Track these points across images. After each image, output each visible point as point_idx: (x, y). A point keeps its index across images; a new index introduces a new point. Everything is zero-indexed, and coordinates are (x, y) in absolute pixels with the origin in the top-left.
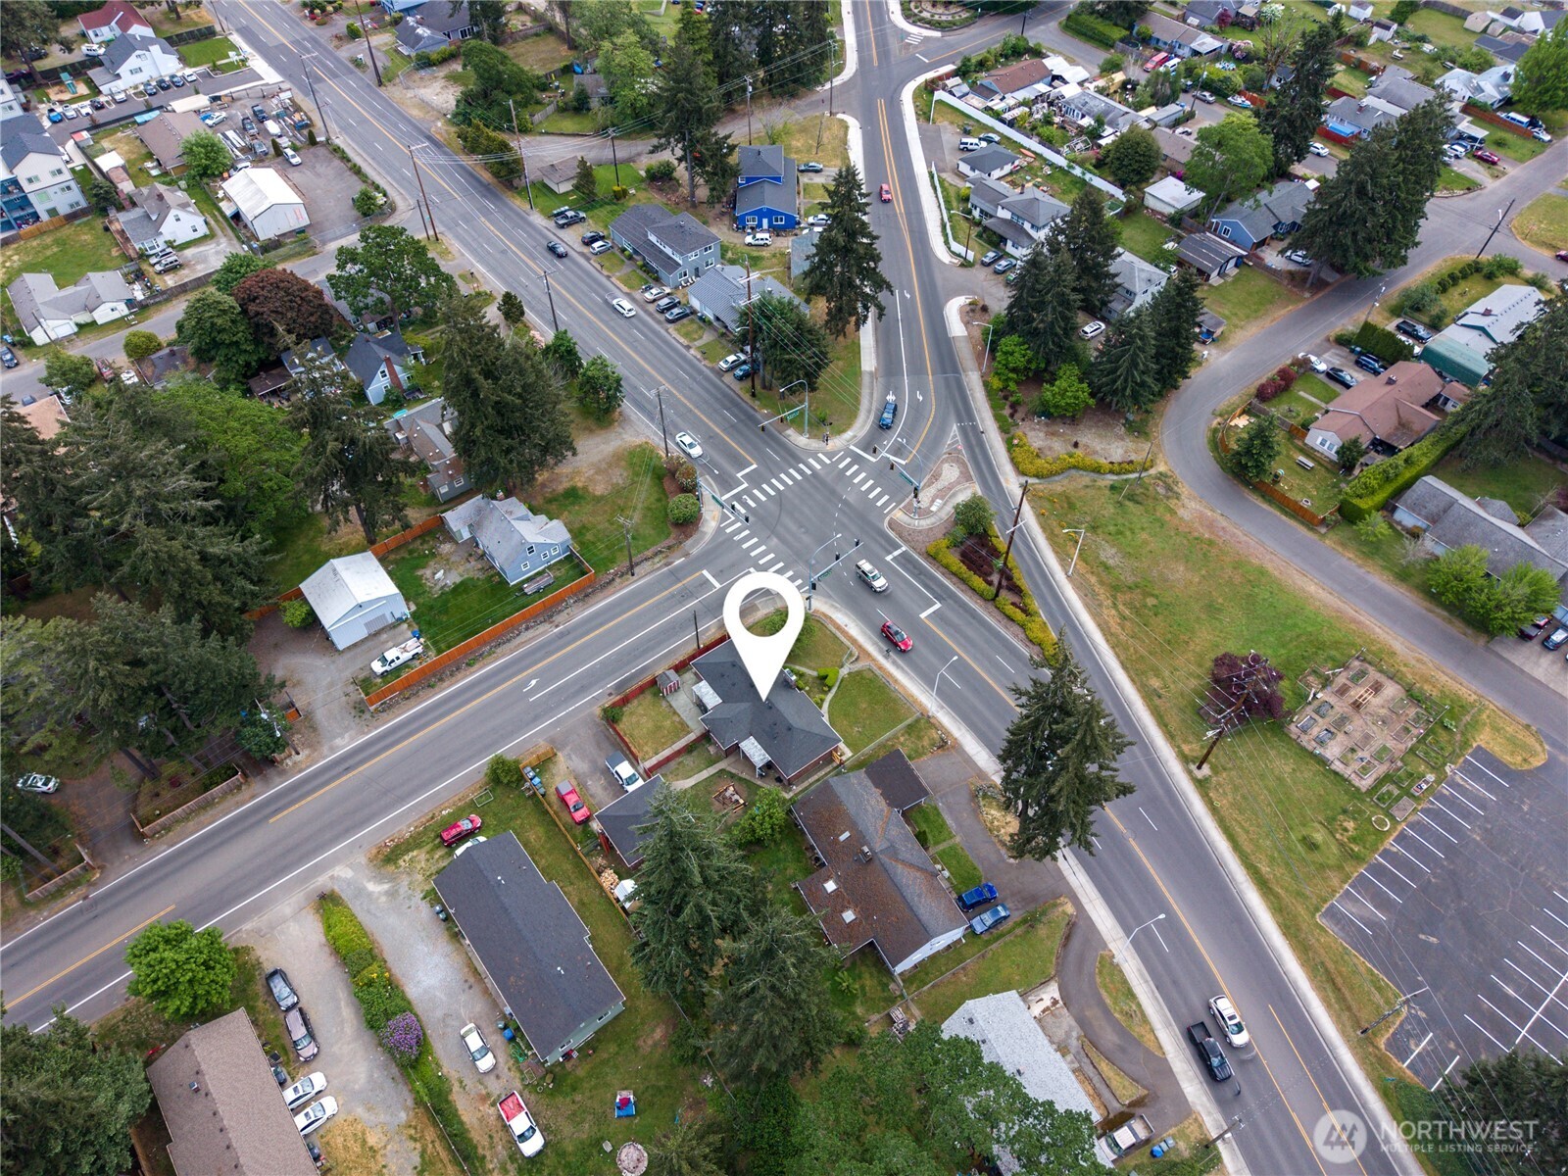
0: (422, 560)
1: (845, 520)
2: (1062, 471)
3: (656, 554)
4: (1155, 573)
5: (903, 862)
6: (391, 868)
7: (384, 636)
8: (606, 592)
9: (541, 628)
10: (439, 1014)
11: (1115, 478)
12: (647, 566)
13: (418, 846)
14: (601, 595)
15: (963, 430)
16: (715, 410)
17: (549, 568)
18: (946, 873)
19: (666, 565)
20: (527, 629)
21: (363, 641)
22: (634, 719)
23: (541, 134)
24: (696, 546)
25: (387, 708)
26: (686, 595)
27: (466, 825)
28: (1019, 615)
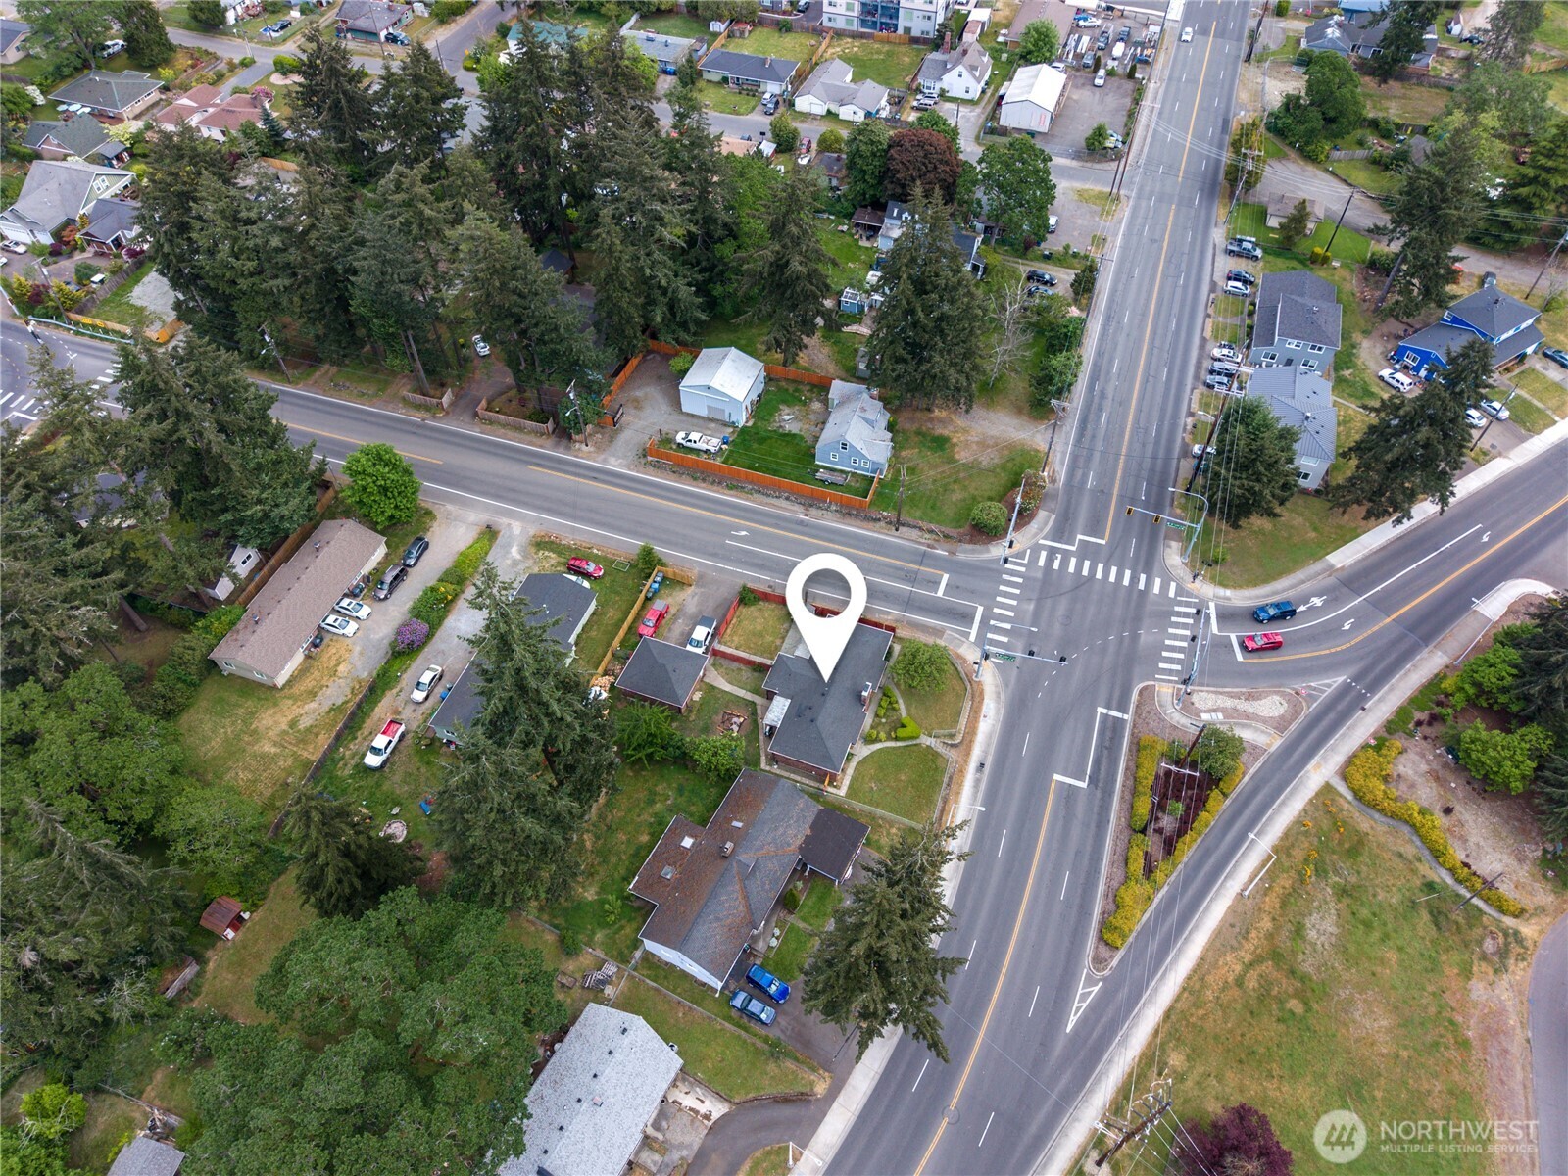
0: (791, 400)
1: (1112, 649)
2: (1393, 816)
3: (931, 532)
4: (1344, 993)
5: (744, 888)
6: (533, 550)
7: (713, 425)
8: (865, 524)
9: (797, 507)
10: (442, 646)
11: (1449, 881)
12: (914, 534)
13: (559, 554)
14: (859, 523)
15: (1345, 689)
16: (1137, 477)
17: (853, 474)
18: (774, 942)
19: (929, 546)
20: (787, 498)
21: (699, 417)
22: (757, 614)
23: (1326, 170)
24: (968, 554)
25: (656, 466)
26: (910, 578)
27: (591, 568)
28: (1137, 865)
